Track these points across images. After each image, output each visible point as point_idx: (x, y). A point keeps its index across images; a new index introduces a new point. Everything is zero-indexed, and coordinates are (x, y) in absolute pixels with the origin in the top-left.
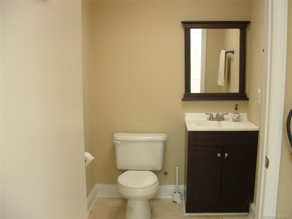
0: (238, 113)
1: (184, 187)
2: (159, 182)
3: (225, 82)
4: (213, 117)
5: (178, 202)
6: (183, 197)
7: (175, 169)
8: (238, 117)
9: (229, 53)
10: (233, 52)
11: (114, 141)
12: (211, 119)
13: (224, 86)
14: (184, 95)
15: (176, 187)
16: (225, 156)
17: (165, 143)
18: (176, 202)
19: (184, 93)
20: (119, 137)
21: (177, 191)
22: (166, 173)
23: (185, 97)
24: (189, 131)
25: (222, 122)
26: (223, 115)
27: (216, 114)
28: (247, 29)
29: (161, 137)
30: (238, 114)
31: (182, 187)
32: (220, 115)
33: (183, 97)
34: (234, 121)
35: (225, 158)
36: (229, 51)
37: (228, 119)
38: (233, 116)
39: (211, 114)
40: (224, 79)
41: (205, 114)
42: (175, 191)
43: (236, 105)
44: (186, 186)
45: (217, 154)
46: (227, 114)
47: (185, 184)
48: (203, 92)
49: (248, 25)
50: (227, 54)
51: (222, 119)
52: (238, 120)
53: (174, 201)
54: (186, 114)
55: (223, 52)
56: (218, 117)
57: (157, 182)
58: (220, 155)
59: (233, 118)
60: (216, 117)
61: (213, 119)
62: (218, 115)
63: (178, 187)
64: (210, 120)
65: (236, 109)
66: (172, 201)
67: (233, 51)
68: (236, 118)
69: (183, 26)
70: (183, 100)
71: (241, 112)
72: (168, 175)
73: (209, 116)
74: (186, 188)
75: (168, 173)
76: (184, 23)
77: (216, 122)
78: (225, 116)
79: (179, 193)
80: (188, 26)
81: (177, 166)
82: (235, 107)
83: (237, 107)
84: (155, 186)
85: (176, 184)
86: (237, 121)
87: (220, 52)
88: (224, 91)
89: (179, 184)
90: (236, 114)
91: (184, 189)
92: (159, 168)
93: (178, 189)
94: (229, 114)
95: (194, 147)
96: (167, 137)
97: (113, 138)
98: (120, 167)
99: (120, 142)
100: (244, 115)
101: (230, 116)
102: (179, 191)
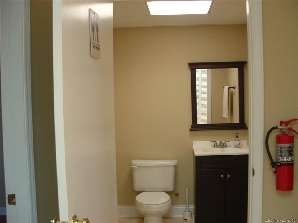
0: (238, 140)
1: (194, 207)
2: (171, 201)
3: (228, 114)
4: (217, 144)
5: (188, 220)
6: (193, 216)
7: (186, 190)
8: (239, 144)
9: (231, 88)
10: (234, 88)
11: (132, 166)
12: (216, 146)
13: (228, 118)
14: (192, 126)
15: (186, 207)
16: (227, 177)
17: (176, 167)
18: (186, 220)
19: (192, 125)
20: (136, 162)
21: (187, 210)
22: (177, 195)
23: (193, 128)
24: (196, 156)
25: (225, 148)
26: (226, 143)
27: (220, 141)
28: (244, 68)
29: (173, 162)
30: (239, 142)
31: (192, 207)
32: (223, 143)
33: (191, 128)
34: (235, 147)
35: (228, 178)
36: (231, 87)
37: (230, 146)
38: (234, 143)
39: (215, 142)
40: (227, 112)
41: (210, 142)
42: (185, 210)
43: (237, 134)
44: (195, 206)
45: (221, 175)
46: (230, 141)
47: (194, 205)
48: (210, 123)
49: (245, 64)
50: (230, 89)
51: (225, 146)
52: (238, 146)
53: (185, 219)
54: (194, 142)
55: (226, 87)
56: (222, 144)
57: (169, 200)
58: (223, 176)
59: (234, 145)
60: (220, 144)
61: (217, 146)
62: (221, 143)
63: (188, 207)
64: (214, 147)
65: (237, 137)
66: (183, 219)
67: (234, 86)
68: (237, 145)
69: (190, 67)
70: (191, 130)
71: (242, 140)
72: (179, 196)
73: (213, 143)
74: (195, 208)
75: (179, 194)
76: (190, 64)
77: (219, 149)
78: (228, 144)
79: (189, 212)
80: (194, 67)
81: (187, 188)
82: (236, 135)
83: (238, 136)
84: (168, 204)
85: (186, 204)
86: (238, 148)
87: (224, 87)
88: (228, 122)
89: (189, 204)
90: (237, 141)
91: (194, 209)
92: (171, 189)
93: (188, 208)
94: (231, 141)
95: (201, 170)
96: (178, 162)
97: (130, 164)
98: (137, 189)
99: (137, 167)
100: (244, 142)
101: (232, 143)
102: (190, 210)
